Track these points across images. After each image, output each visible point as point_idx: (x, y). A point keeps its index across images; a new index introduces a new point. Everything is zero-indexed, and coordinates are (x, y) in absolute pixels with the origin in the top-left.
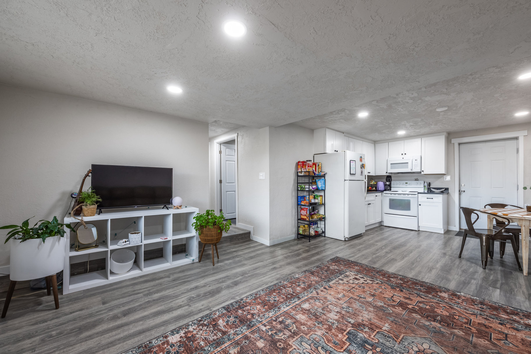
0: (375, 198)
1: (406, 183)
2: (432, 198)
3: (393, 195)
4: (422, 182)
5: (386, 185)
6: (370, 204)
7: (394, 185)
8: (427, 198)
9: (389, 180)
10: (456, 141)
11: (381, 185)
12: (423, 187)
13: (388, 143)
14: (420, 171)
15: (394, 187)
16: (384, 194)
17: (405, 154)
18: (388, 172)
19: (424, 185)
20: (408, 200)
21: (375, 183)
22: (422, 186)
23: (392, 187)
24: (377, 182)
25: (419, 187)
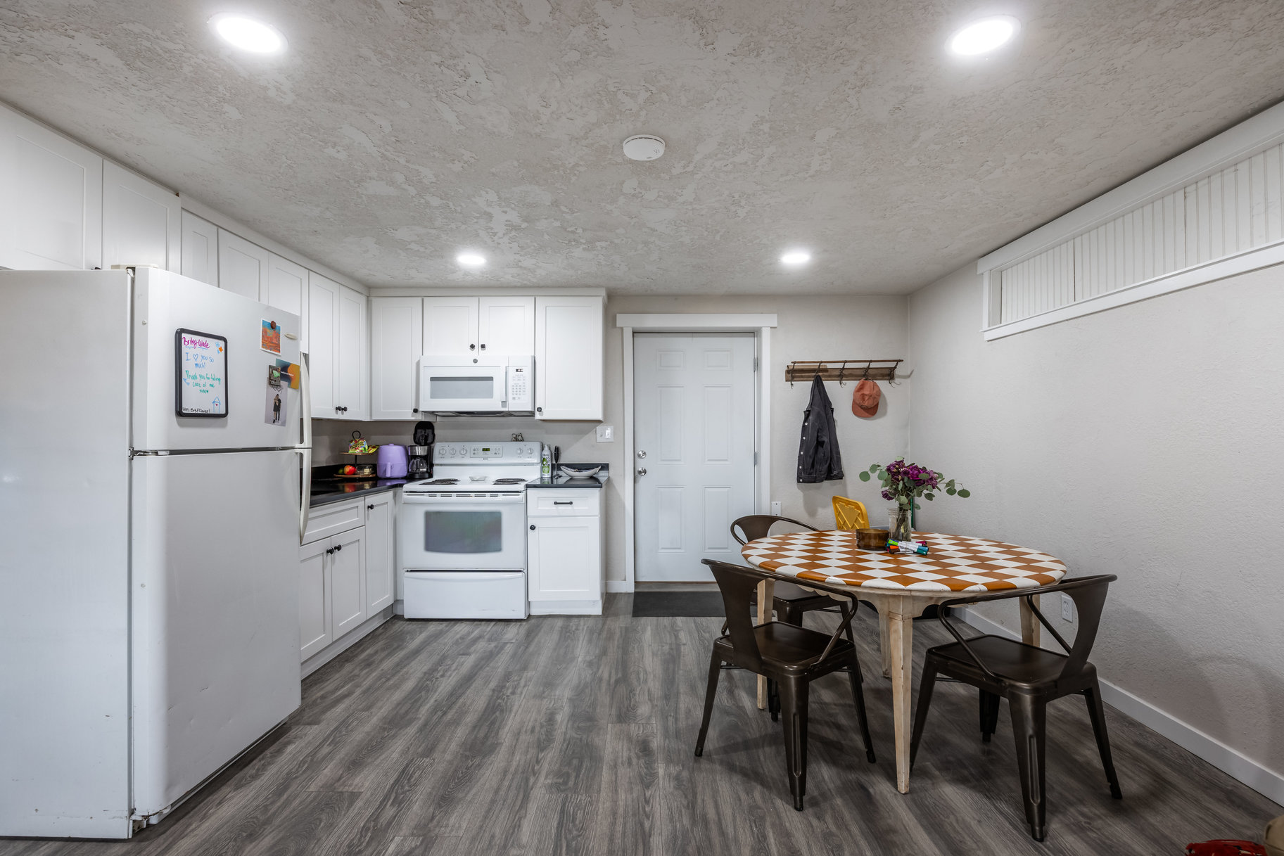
0: (367, 517)
1: (484, 450)
2: (571, 503)
3: (439, 498)
4: (537, 446)
5: (415, 457)
6: (339, 548)
7: (443, 456)
8: (556, 503)
9: (426, 438)
10: (627, 322)
11: (394, 458)
12: (538, 464)
13: (420, 299)
14: (529, 408)
15: (441, 465)
16: (405, 496)
17: (483, 346)
18: (421, 409)
19: (541, 457)
20: (491, 514)
21: (373, 450)
22: (536, 460)
23: (438, 465)
24: (377, 447)
25: (525, 465)
